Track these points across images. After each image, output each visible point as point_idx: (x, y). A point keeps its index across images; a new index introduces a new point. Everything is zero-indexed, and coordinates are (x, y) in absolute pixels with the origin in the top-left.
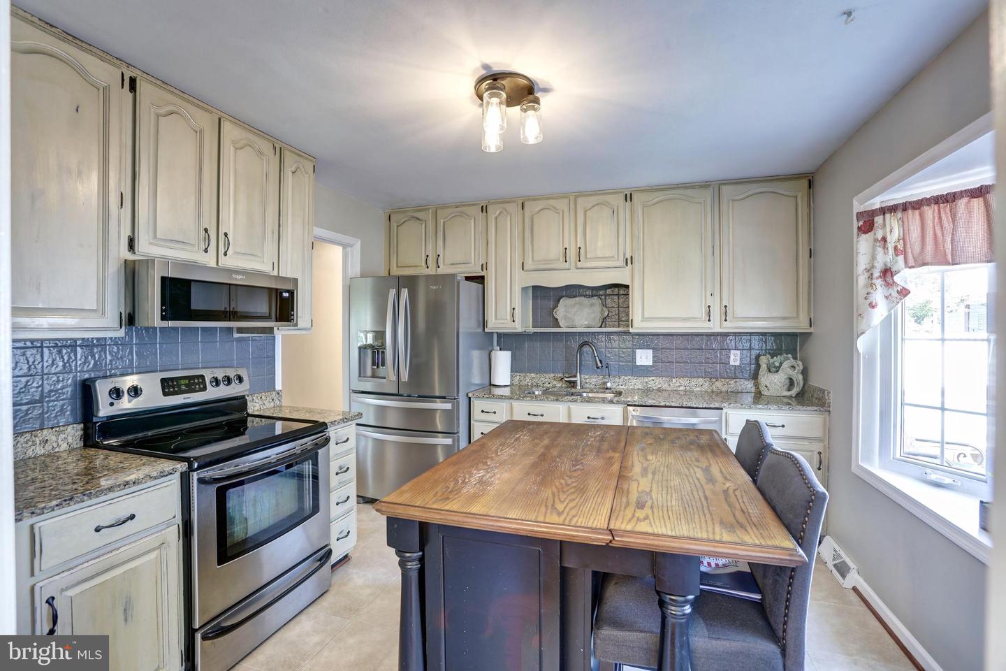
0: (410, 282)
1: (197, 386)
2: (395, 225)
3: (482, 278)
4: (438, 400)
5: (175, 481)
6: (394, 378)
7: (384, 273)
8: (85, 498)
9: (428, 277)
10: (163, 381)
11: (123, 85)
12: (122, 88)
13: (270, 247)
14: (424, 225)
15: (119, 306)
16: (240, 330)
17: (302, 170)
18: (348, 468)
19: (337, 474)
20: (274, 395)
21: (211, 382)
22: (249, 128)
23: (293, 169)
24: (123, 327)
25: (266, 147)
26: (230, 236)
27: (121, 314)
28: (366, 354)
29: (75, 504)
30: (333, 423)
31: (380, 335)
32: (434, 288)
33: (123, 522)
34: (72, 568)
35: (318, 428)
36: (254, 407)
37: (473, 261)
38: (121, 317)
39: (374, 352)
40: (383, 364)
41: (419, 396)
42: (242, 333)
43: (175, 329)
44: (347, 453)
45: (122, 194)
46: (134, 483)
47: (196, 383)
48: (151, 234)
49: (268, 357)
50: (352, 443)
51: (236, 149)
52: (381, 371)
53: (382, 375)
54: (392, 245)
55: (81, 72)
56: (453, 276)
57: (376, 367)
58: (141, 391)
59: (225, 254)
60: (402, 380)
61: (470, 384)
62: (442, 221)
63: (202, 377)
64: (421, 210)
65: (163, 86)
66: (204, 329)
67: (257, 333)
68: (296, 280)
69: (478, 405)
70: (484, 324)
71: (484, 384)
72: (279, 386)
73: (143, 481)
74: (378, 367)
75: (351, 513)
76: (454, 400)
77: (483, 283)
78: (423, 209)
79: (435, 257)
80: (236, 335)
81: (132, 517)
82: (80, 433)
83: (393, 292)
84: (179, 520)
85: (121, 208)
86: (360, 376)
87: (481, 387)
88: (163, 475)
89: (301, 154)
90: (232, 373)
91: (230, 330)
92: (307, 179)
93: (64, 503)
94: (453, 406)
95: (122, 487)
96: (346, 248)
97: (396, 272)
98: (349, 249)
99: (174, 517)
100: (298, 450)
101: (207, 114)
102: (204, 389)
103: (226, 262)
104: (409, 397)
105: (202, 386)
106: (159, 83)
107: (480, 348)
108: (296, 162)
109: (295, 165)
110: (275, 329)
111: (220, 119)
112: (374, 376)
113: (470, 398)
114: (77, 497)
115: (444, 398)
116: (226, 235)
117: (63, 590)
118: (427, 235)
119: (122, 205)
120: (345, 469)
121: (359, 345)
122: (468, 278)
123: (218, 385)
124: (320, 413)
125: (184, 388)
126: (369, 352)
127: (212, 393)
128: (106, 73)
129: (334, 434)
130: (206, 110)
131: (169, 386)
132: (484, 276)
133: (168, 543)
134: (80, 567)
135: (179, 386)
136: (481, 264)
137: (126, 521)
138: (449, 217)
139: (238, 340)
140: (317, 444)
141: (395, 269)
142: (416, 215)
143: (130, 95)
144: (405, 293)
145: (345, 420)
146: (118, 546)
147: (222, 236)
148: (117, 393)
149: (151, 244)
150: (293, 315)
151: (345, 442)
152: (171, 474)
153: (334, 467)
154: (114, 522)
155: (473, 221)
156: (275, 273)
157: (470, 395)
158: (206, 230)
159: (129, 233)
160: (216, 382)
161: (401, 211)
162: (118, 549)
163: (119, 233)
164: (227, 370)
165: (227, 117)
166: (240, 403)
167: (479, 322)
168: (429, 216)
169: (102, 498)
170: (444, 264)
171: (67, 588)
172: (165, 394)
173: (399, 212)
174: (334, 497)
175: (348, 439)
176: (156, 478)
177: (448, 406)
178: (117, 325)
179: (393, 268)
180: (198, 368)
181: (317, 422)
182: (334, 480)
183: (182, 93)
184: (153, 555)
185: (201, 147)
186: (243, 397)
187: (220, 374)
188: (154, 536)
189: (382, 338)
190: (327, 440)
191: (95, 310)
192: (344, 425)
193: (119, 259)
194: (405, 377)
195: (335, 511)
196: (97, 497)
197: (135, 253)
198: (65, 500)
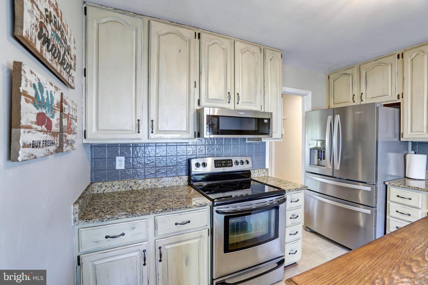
0: (342, 111)
1: (229, 164)
2: (332, 81)
3: (399, 104)
4: (361, 184)
5: (207, 209)
6: (331, 167)
7: (326, 107)
8: (171, 210)
9: (354, 106)
10: (215, 161)
11: (195, 37)
12: (195, 38)
13: (259, 98)
14: (351, 77)
15: (194, 129)
16: (249, 139)
17: (275, 57)
18: (298, 216)
19: (291, 218)
20: (264, 171)
21: (235, 163)
22: (248, 42)
23: (270, 58)
24: (196, 138)
25: (256, 49)
26: (240, 95)
27: (195, 132)
28: (314, 153)
29: (167, 212)
30: (289, 190)
31: (323, 142)
32: (359, 113)
33: (186, 223)
34: (167, 237)
35: (280, 192)
36: (255, 175)
37: (390, 94)
38: (195, 134)
39: (319, 152)
40: (324, 159)
41: (347, 180)
42: (250, 141)
43: (222, 139)
44: (298, 208)
45: (195, 82)
46: (189, 207)
47: (228, 163)
48: (206, 97)
49: (262, 152)
50: (301, 202)
51: (242, 53)
52: (323, 162)
53: (323, 165)
54: (330, 91)
55: (181, 35)
56: (374, 104)
57: (320, 160)
58: (206, 165)
59: (238, 103)
60: (336, 169)
61: (387, 175)
62: (364, 72)
63: (231, 160)
64: (349, 69)
65: (211, 33)
66: (234, 139)
67: (255, 141)
68: (271, 113)
69: (393, 192)
70: (400, 135)
71: (400, 176)
72: (267, 166)
73: (193, 207)
74: (321, 160)
75: (298, 241)
76: (374, 185)
77: (400, 108)
78: (351, 67)
79: (359, 95)
80: (247, 142)
81: (189, 222)
82: (187, 179)
83: (330, 118)
84: (209, 227)
85: (195, 88)
86: (310, 164)
87: (396, 179)
88: (201, 206)
89: (274, 49)
90: (244, 159)
91: (245, 139)
92: (278, 62)
93: (164, 211)
94: (372, 189)
95: (185, 208)
96: (303, 96)
97: (332, 106)
98: (305, 97)
99: (206, 225)
100: (268, 203)
101: (228, 40)
102: (232, 166)
103: (238, 107)
104: (340, 179)
105: (231, 164)
106: (209, 32)
107: (397, 152)
108: (272, 54)
109: (271, 56)
110: (263, 139)
111: (234, 42)
112: (318, 165)
113: (386, 186)
114: (168, 209)
115: (366, 183)
116: (238, 94)
117: (164, 245)
118: (353, 81)
119: (195, 86)
120: (296, 216)
121: (310, 148)
122: (385, 105)
123: (237, 164)
124: (284, 183)
125: (223, 165)
126: (316, 151)
127: (235, 168)
128: (189, 34)
129: (290, 197)
130: (228, 39)
131: (218, 163)
132: (400, 103)
133: (204, 237)
134: (170, 238)
135: (221, 164)
136: (397, 95)
137: (187, 223)
138: (370, 68)
139: (249, 144)
140: (279, 201)
141: (333, 105)
142: (347, 72)
143: (199, 40)
144: (338, 117)
145: (297, 190)
146: (184, 232)
147: (236, 95)
148: (198, 165)
149: (206, 101)
150: (270, 132)
151: (296, 201)
152: (205, 206)
153: (289, 214)
154: (182, 223)
155: (390, 66)
156: (263, 111)
157: (387, 183)
158: (229, 93)
159: (198, 98)
160: (237, 163)
161: (335, 72)
162: (183, 234)
163: (194, 98)
164: (242, 157)
165: (237, 39)
166: (247, 173)
167: (395, 134)
168: (355, 71)
169: (177, 212)
170: (366, 98)
171: (166, 245)
172: (216, 167)
173: (335, 73)
174: (288, 231)
175: (298, 200)
176: (198, 207)
177: (369, 189)
178: (193, 137)
179: (332, 105)
180: (231, 156)
181: (280, 189)
182: (289, 222)
183: (218, 34)
184: (197, 240)
185: (227, 55)
186: (249, 171)
187: (239, 159)
188: (198, 232)
189: (324, 144)
190: (285, 200)
191: (186, 131)
192: (295, 192)
193: (194, 109)
194: (337, 167)
195: (288, 238)
196: (175, 211)
197: (200, 106)
198: (164, 210)
